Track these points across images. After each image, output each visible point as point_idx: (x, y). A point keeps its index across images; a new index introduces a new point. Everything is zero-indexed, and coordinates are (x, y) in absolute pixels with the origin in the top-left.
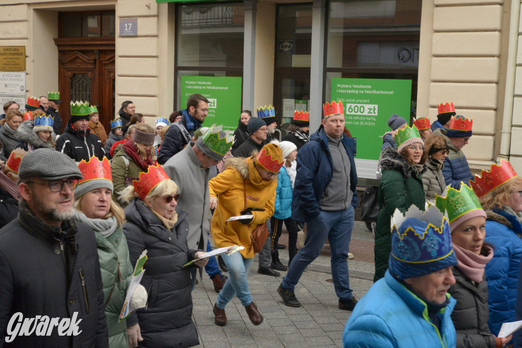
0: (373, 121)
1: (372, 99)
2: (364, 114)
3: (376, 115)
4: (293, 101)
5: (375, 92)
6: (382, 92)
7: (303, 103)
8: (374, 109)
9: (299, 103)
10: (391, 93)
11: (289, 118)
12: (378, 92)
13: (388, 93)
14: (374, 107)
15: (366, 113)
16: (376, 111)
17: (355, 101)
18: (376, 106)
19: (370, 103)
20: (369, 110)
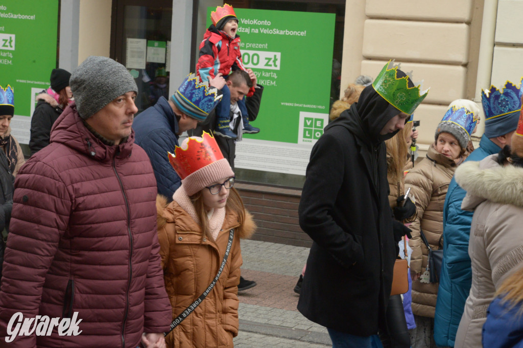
0: (273, 79)
1: (272, 44)
2: (259, 66)
3: (278, 68)
4: (144, 41)
5: (276, 32)
6: (288, 33)
7: (159, 46)
8: (275, 60)
9: (153, 46)
10: (303, 34)
11: (137, 70)
12: (282, 33)
13: (297, 33)
14: (275, 56)
15: (261, 65)
16: (278, 63)
17: (245, 45)
18: (278, 55)
19: (269, 50)
20: (267, 61)
